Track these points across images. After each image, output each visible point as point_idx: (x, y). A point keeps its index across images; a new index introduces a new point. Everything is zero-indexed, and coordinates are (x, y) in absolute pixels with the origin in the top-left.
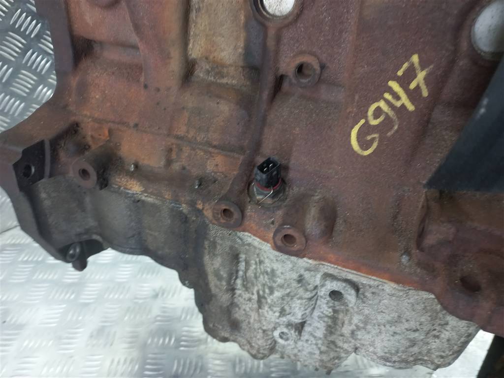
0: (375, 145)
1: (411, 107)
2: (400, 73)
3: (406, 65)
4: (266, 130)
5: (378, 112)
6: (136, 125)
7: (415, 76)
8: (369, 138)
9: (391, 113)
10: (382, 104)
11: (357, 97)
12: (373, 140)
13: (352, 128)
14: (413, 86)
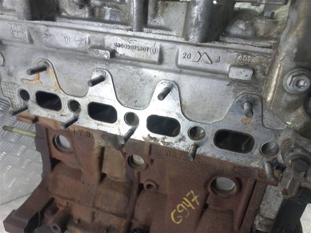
0: (181, 220)
1: (193, 208)
2: (187, 195)
3: (189, 193)
4: (136, 207)
5: (181, 208)
6: (79, 201)
7: (193, 197)
8: (178, 217)
9: (186, 209)
10: (182, 205)
11: (172, 201)
12: (180, 218)
13: (171, 212)
14: (193, 200)
